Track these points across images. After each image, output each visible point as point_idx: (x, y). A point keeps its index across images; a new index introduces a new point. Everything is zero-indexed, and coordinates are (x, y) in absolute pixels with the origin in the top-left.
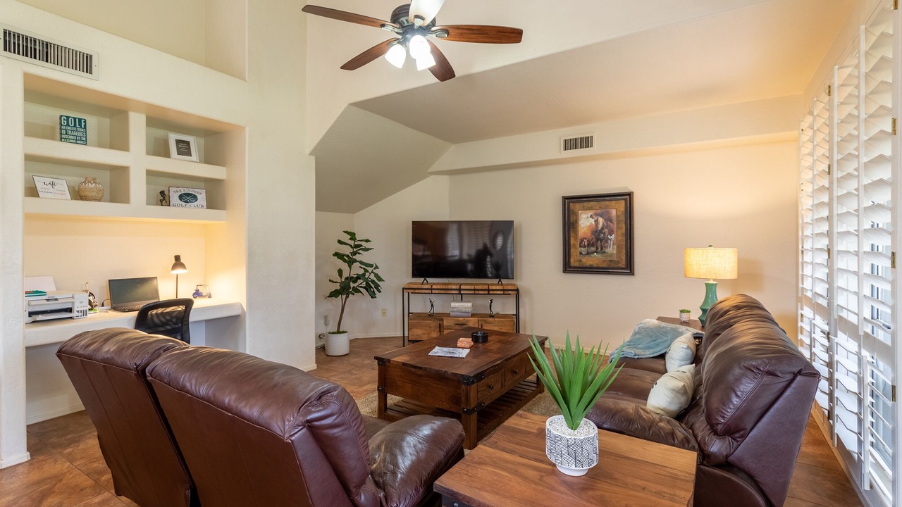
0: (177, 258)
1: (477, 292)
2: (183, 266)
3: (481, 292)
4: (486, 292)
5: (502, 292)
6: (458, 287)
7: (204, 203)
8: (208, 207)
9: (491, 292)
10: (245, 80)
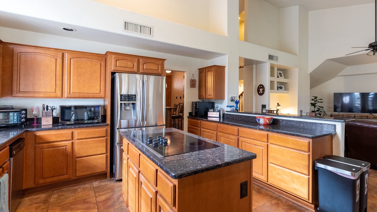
0: (278, 104)
1: (362, 117)
2: (280, 106)
3: (364, 118)
4: (366, 118)
5: (373, 118)
6: (354, 115)
7: (284, 89)
8: (285, 90)
9: (368, 118)
10: (297, 55)
